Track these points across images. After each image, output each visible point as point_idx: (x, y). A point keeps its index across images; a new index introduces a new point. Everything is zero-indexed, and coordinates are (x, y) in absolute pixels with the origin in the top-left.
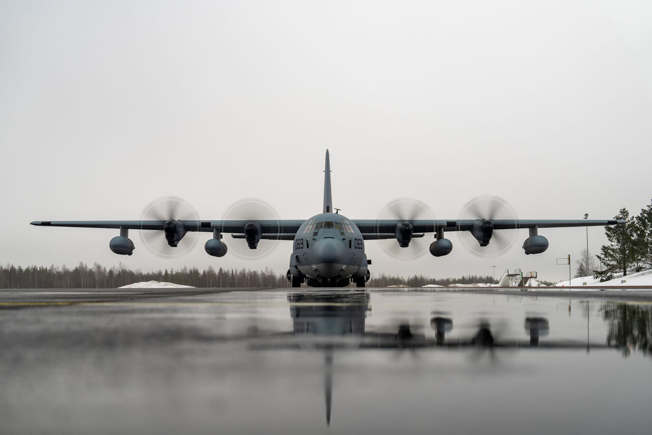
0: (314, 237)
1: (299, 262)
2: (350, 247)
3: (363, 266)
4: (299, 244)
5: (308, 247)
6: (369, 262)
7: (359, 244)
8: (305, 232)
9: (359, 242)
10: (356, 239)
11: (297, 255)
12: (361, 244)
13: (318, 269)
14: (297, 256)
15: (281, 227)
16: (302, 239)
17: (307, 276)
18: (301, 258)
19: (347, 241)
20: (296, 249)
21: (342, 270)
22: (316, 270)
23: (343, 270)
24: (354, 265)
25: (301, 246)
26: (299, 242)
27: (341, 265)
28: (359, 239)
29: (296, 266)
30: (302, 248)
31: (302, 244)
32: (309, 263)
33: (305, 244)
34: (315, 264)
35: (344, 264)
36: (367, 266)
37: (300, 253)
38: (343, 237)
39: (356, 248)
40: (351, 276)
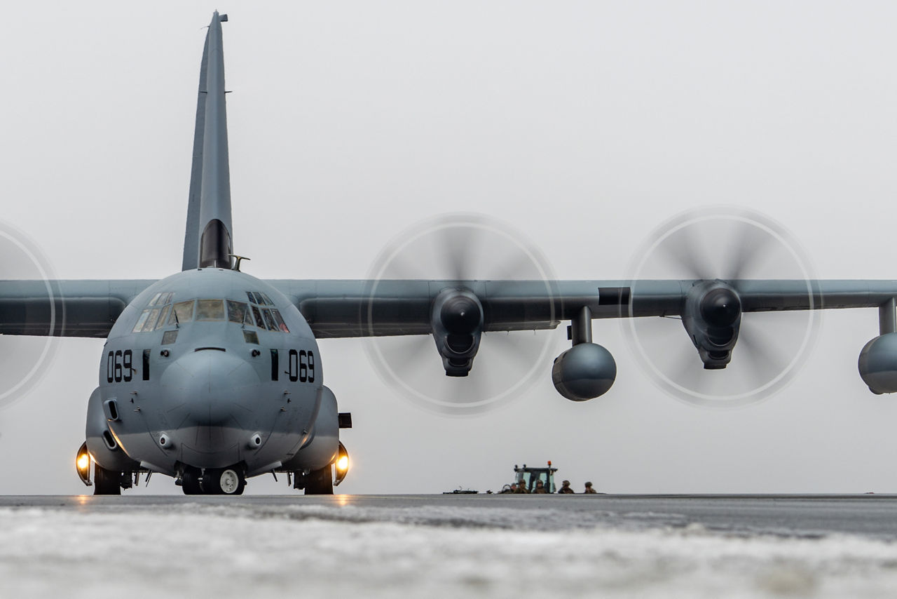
0: (165, 348)
1: (119, 421)
2: (275, 376)
3: (322, 433)
4: (118, 366)
5: (146, 376)
6: (345, 421)
7: (303, 366)
8: (137, 330)
9: (304, 360)
10: (292, 352)
11: (114, 399)
12: (312, 367)
13: (178, 443)
14: (112, 404)
15: (58, 305)
16: (129, 352)
17: (143, 464)
18: (125, 410)
19: (266, 358)
20: (110, 380)
21: (249, 447)
22: (171, 447)
23: (255, 448)
24: (289, 431)
25: (126, 372)
26: (120, 360)
27: (248, 432)
28: (302, 353)
29: (107, 435)
30: (128, 379)
31: (128, 366)
32: (148, 425)
33: (138, 365)
34: (166, 427)
35: (255, 429)
36: (337, 434)
37: (120, 392)
38: (252, 347)
39: (293, 379)
40: (279, 464)
